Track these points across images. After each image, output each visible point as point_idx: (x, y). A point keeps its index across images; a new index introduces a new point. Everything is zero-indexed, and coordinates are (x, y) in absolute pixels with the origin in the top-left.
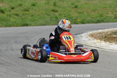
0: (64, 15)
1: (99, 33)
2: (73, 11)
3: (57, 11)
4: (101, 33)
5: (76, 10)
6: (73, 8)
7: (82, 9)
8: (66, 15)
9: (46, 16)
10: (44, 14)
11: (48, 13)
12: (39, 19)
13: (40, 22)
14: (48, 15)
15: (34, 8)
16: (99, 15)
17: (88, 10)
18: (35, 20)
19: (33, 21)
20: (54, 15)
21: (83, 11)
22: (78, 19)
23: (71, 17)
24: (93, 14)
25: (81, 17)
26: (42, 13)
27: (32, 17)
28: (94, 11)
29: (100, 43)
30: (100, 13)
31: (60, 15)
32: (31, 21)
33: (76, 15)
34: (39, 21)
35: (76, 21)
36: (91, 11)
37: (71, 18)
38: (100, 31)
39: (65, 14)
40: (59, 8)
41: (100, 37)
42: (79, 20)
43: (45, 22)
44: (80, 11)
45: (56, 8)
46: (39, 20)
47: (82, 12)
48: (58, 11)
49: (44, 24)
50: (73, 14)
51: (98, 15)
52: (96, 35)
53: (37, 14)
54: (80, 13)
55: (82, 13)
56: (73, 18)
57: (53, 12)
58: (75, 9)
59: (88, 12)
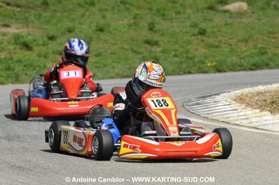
0: (173, 53)
1: (259, 94)
2: (196, 42)
3: (156, 43)
4: (262, 93)
5: (202, 41)
6: (194, 35)
7: (217, 38)
8: (178, 53)
9: (131, 55)
10: (127, 50)
11: (135, 49)
12: (113, 62)
13: (116, 70)
14: (137, 53)
15: (102, 36)
16: (257, 51)
17: (230, 39)
18: (105, 66)
19: (100, 67)
20: (150, 52)
21: (220, 41)
22: (207, 61)
23: (190, 55)
24: (244, 49)
25: (213, 56)
26: (123, 48)
27: (99, 58)
28: (246, 41)
29: (261, 116)
30: (260, 46)
31: (163, 52)
32: (96, 67)
33: (204, 51)
34: (114, 68)
35: (202, 66)
36: (239, 41)
37: (191, 58)
38: (261, 88)
39: (175, 50)
40: (162, 35)
41: (260, 103)
42: (209, 64)
43: (130, 69)
44: (211, 41)
45: (156, 37)
46: (114, 64)
47: (216, 43)
48: (160, 42)
49: (125, 74)
50: (196, 50)
51: (254, 51)
52: (250, 98)
53: (109, 52)
54: (211, 46)
55: (217, 47)
56: (197, 60)
57: (147, 45)
58: (200, 37)
59: (231, 45)
